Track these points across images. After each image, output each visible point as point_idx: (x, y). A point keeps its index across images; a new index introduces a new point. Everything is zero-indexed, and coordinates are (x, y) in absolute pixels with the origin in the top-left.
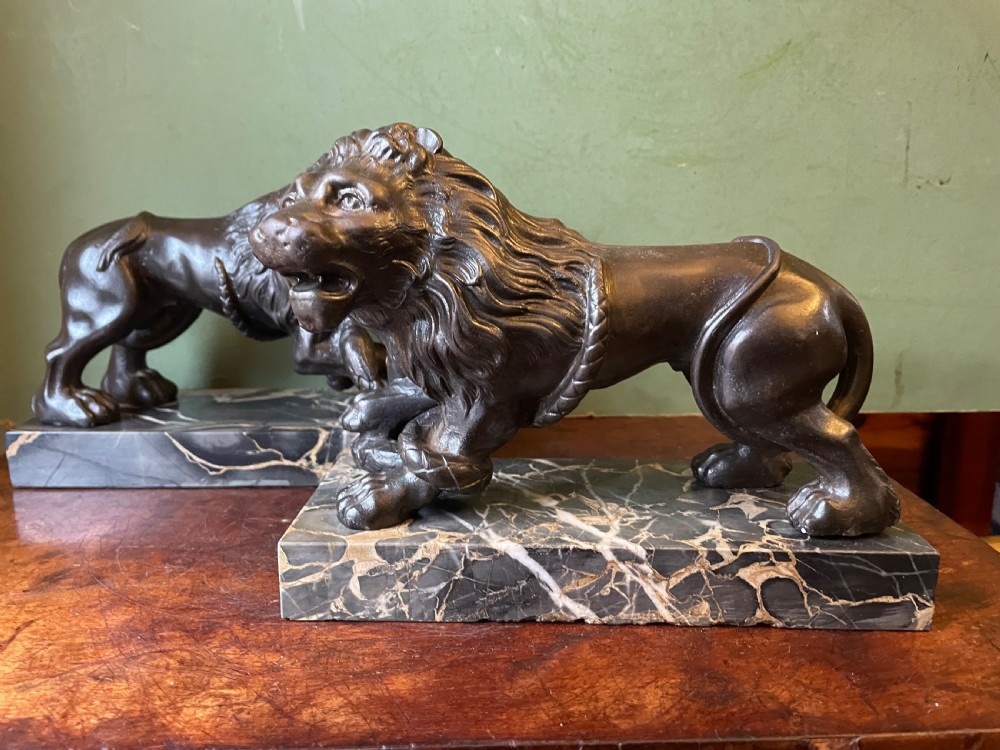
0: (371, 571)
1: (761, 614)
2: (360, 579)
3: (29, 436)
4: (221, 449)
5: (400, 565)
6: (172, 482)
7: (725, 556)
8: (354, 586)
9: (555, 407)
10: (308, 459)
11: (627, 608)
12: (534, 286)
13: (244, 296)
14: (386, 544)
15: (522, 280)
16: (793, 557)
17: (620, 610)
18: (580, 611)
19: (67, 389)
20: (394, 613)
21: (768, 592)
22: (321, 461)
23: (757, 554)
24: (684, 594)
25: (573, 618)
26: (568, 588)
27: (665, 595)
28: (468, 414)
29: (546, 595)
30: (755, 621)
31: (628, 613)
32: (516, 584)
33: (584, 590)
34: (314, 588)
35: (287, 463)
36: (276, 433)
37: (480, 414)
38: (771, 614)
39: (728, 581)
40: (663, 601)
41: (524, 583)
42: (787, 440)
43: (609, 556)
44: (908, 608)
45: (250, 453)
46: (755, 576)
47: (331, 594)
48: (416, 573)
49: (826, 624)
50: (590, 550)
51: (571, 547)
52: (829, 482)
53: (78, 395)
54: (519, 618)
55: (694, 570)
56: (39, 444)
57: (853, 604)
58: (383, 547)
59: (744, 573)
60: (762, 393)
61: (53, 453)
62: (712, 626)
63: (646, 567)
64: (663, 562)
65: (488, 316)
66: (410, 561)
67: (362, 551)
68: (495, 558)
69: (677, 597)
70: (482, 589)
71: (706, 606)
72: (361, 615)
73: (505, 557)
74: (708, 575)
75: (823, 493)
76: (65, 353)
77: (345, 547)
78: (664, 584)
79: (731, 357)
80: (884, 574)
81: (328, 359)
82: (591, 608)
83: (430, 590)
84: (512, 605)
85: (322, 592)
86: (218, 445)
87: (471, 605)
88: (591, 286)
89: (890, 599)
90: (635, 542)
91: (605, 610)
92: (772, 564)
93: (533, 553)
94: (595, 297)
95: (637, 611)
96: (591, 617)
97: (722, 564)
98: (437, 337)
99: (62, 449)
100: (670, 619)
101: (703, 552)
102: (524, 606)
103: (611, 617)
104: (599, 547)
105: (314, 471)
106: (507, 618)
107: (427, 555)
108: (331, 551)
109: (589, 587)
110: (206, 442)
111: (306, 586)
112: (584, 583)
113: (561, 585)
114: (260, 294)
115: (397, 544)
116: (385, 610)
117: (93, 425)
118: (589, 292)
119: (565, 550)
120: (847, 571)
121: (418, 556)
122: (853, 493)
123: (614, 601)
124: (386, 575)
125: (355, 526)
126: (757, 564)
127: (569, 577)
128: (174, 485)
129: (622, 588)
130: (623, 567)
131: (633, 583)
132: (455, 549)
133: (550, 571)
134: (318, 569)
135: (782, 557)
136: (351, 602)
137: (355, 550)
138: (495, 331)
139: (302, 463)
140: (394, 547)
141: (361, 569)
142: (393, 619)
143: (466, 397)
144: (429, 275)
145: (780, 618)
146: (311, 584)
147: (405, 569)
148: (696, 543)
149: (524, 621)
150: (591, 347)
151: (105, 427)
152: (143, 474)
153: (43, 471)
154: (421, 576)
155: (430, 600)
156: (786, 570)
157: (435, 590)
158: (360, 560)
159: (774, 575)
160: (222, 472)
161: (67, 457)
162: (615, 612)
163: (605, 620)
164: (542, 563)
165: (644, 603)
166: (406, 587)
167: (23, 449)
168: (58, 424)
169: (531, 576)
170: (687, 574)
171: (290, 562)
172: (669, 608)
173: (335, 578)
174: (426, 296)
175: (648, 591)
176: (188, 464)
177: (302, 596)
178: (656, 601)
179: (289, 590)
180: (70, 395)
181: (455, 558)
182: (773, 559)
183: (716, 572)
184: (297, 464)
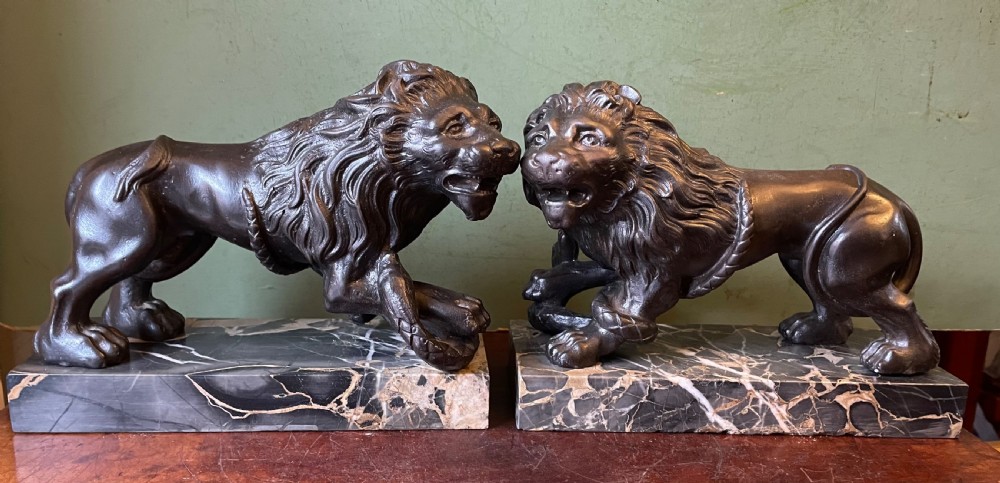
0: (583, 396)
1: (849, 427)
2: (575, 401)
3: (35, 378)
4: (245, 392)
5: (604, 392)
6: (191, 427)
7: (827, 387)
8: (571, 407)
9: (708, 283)
10: (339, 402)
11: (757, 424)
12: (704, 199)
13: (274, 231)
14: (595, 377)
15: (699, 195)
16: (872, 387)
17: (754, 424)
18: (726, 425)
19: (74, 327)
20: (597, 426)
21: (855, 411)
22: (351, 405)
23: (849, 385)
24: (797, 413)
25: (721, 430)
26: (719, 409)
27: (785, 414)
28: (647, 288)
29: (704, 413)
30: (844, 431)
31: (759, 427)
32: (683, 406)
33: (731, 410)
34: (543, 408)
35: (316, 406)
36: (305, 374)
37: (657, 288)
38: (856, 427)
39: (828, 404)
40: (783, 418)
41: (689, 405)
42: (870, 308)
43: (749, 387)
44: (946, 422)
45: (277, 396)
46: (846, 400)
47: (554, 412)
48: (615, 398)
49: (890, 434)
50: (736, 383)
51: (724, 380)
52: (893, 337)
53: (87, 333)
54: (684, 430)
55: (806, 397)
56: (45, 386)
57: (910, 420)
58: (593, 379)
59: (839, 399)
60: (856, 276)
61: (62, 397)
62: (815, 436)
63: (773, 395)
64: (785, 392)
65: (674, 219)
66: (611, 389)
67: (579, 382)
68: (670, 388)
69: (794, 416)
70: (659, 410)
71: (811, 422)
72: (573, 427)
73: (677, 387)
74: (816, 400)
75: (889, 345)
76: (75, 287)
77: (567, 379)
78: (785, 406)
79: (835, 250)
80: (931, 399)
81: (363, 298)
82: (734, 424)
83: (623, 409)
84: (680, 421)
85: (548, 411)
86: (243, 388)
87: (651, 420)
88: (741, 199)
89: (934, 417)
90: (765, 377)
91: (744, 424)
92: (858, 392)
93: (696, 384)
94: (745, 207)
95: (765, 425)
96: (732, 429)
97: (825, 392)
98: (637, 235)
99: (69, 392)
100: (787, 431)
101: (813, 384)
102: (688, 422)
103: (747, 429)
104: (742, 381)
105: (344, 415)
106: (675, 430)
107: (623, 385)
108: (557, 381)
109: (734, 408)
110: (230, 386)
111: (537, 407)
112: (730, 406)
113: (715, 407)
114: (293, 229)
115: (603, 377)
116: (591, 424)
117: (104, 365)
118: (741, 203)
119: (719, 382)
120: (907, 397)
121: (617, 386)
122: (910, 344)
123: (750, 418)
124: (594, 399)
125: (567, 366)
126: (848, 392)
127: (721, 401)
128: (194, 430)
129: (756, 409)
130: (758, 394)
131: (764, 405)
132: (643, 381)
133: (707, 397)
134: (547, 394)
135: (865, 387)
136: (568, 419)
137: (574, 381)
138: (678, 230)
139: (332, 406)
140: (601, 380)
141: (576, 394)
142: (597, 430)
143: (648, 276)
144: (636, 190)
145: (861, 430)
146: (541, 405)
147: (607, 395)
148: (807, 378)
149: (687, 432)
150: (742, 243)
151: (117, 367)
152: (160, 419)
153: (48, 416)
154: (618, 400)
155: (622, 418)
156: (867, 396)
157: (627, 410)
158: (577, 388)
159: (859, 400)
160: (245, 416)
161: (76, 401)
162: (749, 425)
163: (743, 431)
164: (702, 391)
165: (770, 420)
166: (607, 407)
167: (26, 393)
168: (64, 364)
169: (694, 401)
170: (801, 399)
171: (527, 389)
172: (787, 423)
173: (558, 401)
174: (630, 205)
175: (774, 411)
176: (209, 407)
177: (533, 414)
178: (778, 418)
179: (525, 409)
180: (79, 332)
181: (642, 387)
182: (859, 389)
183: (820, 398)
184: (327, 408)
